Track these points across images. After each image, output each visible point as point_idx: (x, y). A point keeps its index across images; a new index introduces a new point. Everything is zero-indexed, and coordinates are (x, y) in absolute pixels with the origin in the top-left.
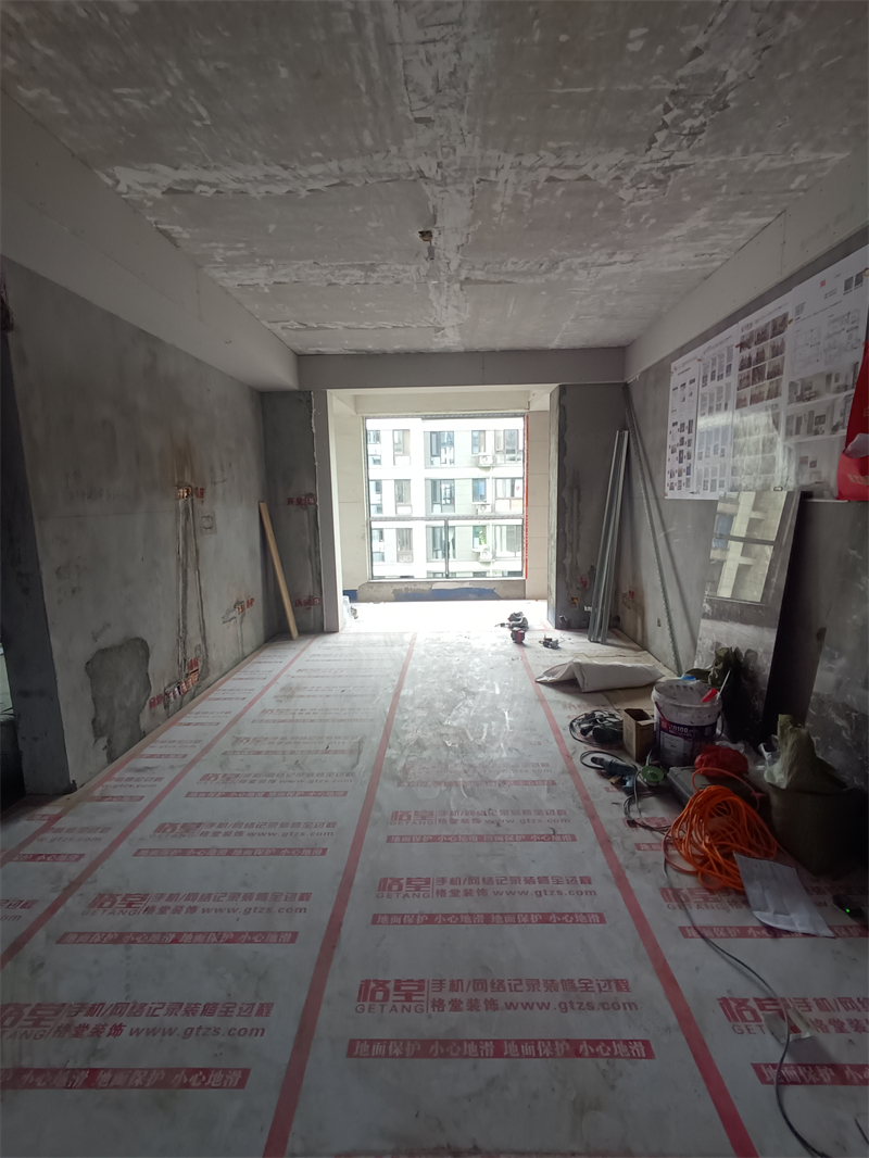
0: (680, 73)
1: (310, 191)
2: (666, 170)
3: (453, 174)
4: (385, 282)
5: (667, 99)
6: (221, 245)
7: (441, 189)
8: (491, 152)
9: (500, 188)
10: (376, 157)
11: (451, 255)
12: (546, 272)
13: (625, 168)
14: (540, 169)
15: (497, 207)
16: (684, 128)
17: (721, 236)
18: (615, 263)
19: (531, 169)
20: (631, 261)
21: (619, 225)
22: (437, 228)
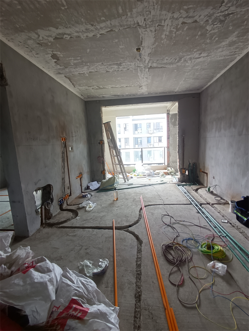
1: (100, 34)
2: (225, 16)
3: (149, 23)
4: (124, 70)
6: (72, 59)
7: (144, 30)
8: (164, 12)
9: (165, 28)
10: (123, 18)
12: (177, 63)
13: (211, 16)
14: (180, 19)
15: (163, 36)
18: (201, 57)
19: (177, 19)
20: (207, 56)
21: (204, 41)
22: (142, 47)
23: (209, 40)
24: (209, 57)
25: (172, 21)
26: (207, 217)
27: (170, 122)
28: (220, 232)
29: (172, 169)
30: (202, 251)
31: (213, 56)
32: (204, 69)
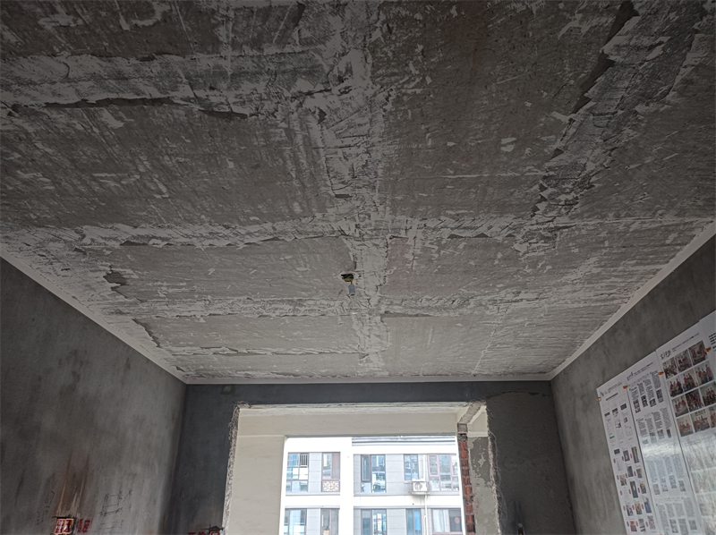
0: (547, 165)
2: (551, 230)
3: (370, 232)
4: (312, 314)
5: (541, 182)
6: (165, 284)
7: (359, 243)
8: (402, 217)
9: (410, 242)
10: (304, 221)
11: (371, 293)
12: (459, 307)
13: (516, 229)
14: (442, 230)
15: (409, 256)
16: (560, 201)
17: (613, 279)
18: (522, 300)
19: (436, 229)
20: (537, 299)
21: (519, 270)
22: (358, 271)
24: (543, 301)
25: (424, 232)
27: (471, 468)
31: (552, 300)
32: (539, 325)
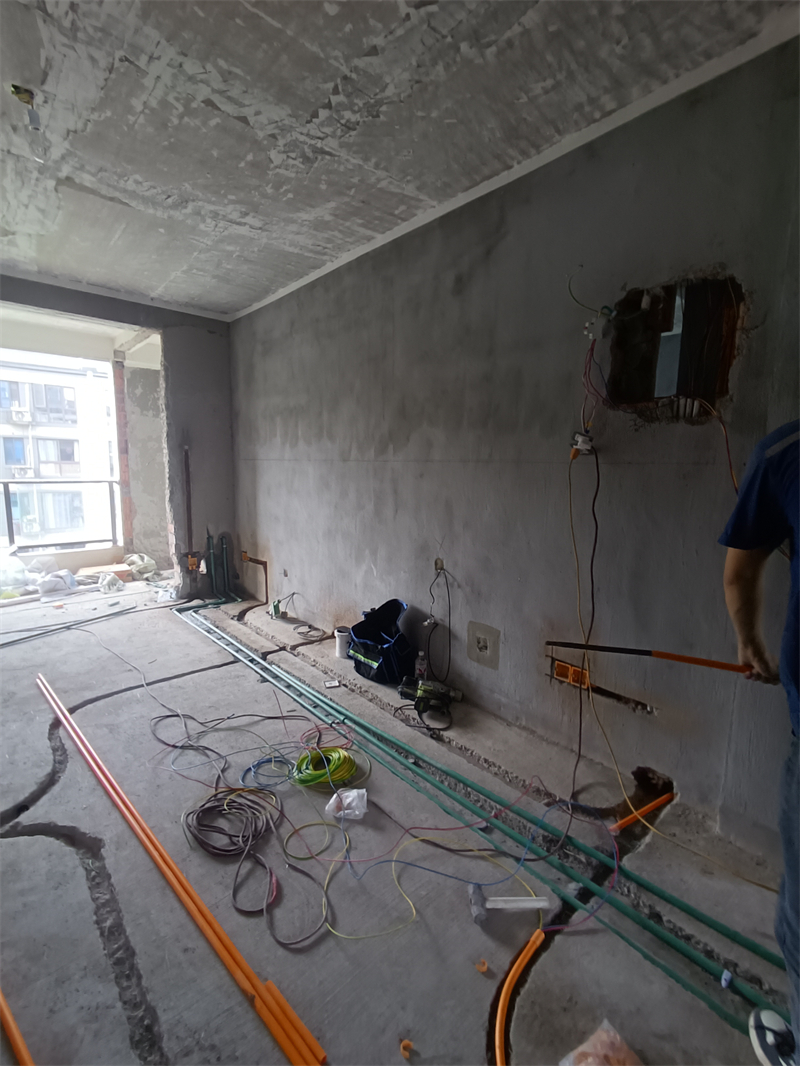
0: (356, 62)
2: (316, 151)
3: (90, 30)
5: (339, 81)
8: (150, 31)
9: (148, 82)
12: (171, 208)
13: (284, 130)
14: (201, 85)
15: (137, 104)
17: (336, 233)
18: (245, 224)
20: (260, 228)
21: (260, 186)
22: (43, 91)
23: (272, 188)
24: (265, 234)
25: (174, 76)
26: (289, 686)
27: (127, 396)
28: (328, 714)
29: (146, 558)
30: (302, 781)
31: (274, 235)
32: (247, 261)
